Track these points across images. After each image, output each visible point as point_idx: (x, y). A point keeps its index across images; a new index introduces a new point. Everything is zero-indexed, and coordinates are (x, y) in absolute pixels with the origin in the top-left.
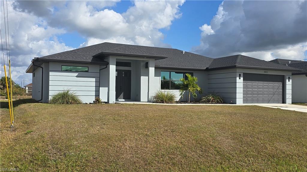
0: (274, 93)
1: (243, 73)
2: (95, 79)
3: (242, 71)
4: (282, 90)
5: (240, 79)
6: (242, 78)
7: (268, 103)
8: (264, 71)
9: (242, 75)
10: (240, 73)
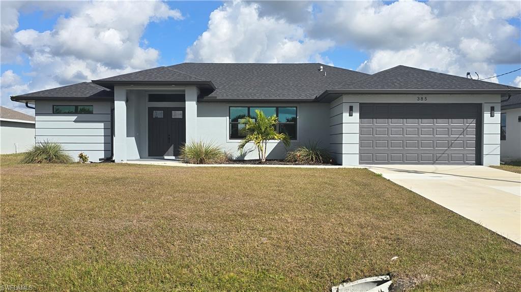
0: (452, 143)
1: (360, 103)
2: (103, 124)
3: (357, 101)
4: (475, 136)
5: (351, 115)
6: (356, 115)
7: (433, 164)
8: (418, 96)
9: (356, 107)
10: (351, 104)
